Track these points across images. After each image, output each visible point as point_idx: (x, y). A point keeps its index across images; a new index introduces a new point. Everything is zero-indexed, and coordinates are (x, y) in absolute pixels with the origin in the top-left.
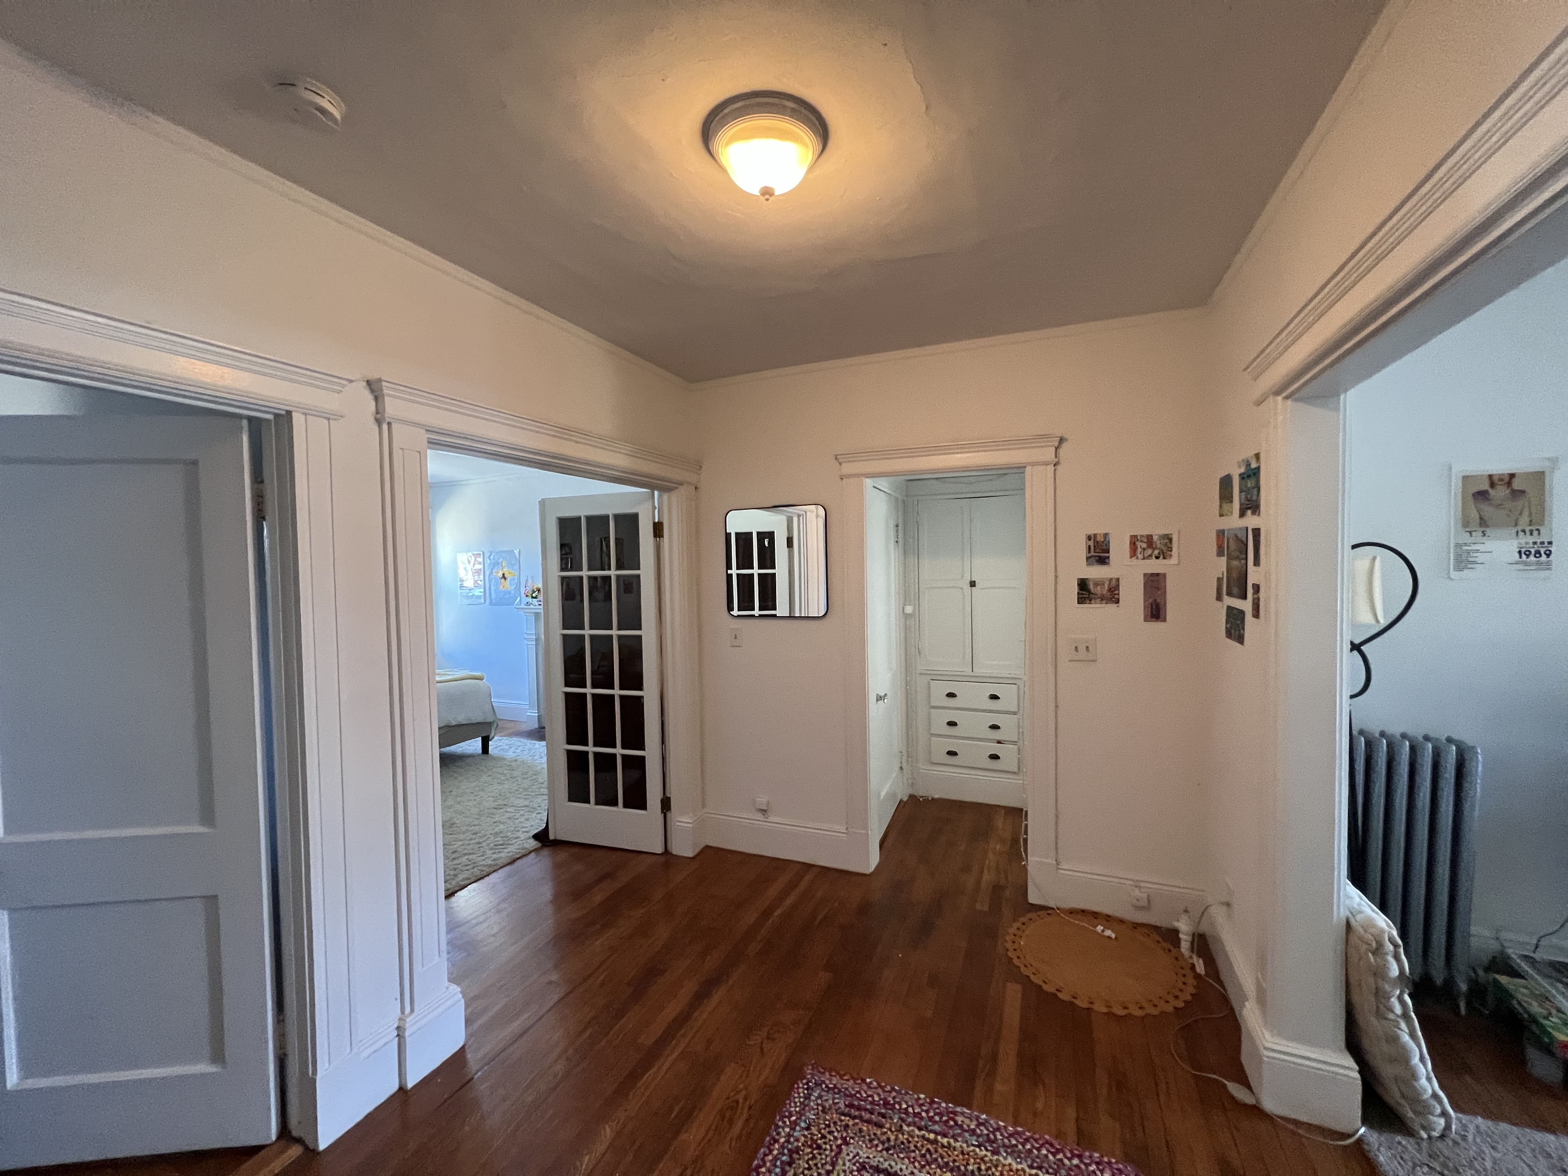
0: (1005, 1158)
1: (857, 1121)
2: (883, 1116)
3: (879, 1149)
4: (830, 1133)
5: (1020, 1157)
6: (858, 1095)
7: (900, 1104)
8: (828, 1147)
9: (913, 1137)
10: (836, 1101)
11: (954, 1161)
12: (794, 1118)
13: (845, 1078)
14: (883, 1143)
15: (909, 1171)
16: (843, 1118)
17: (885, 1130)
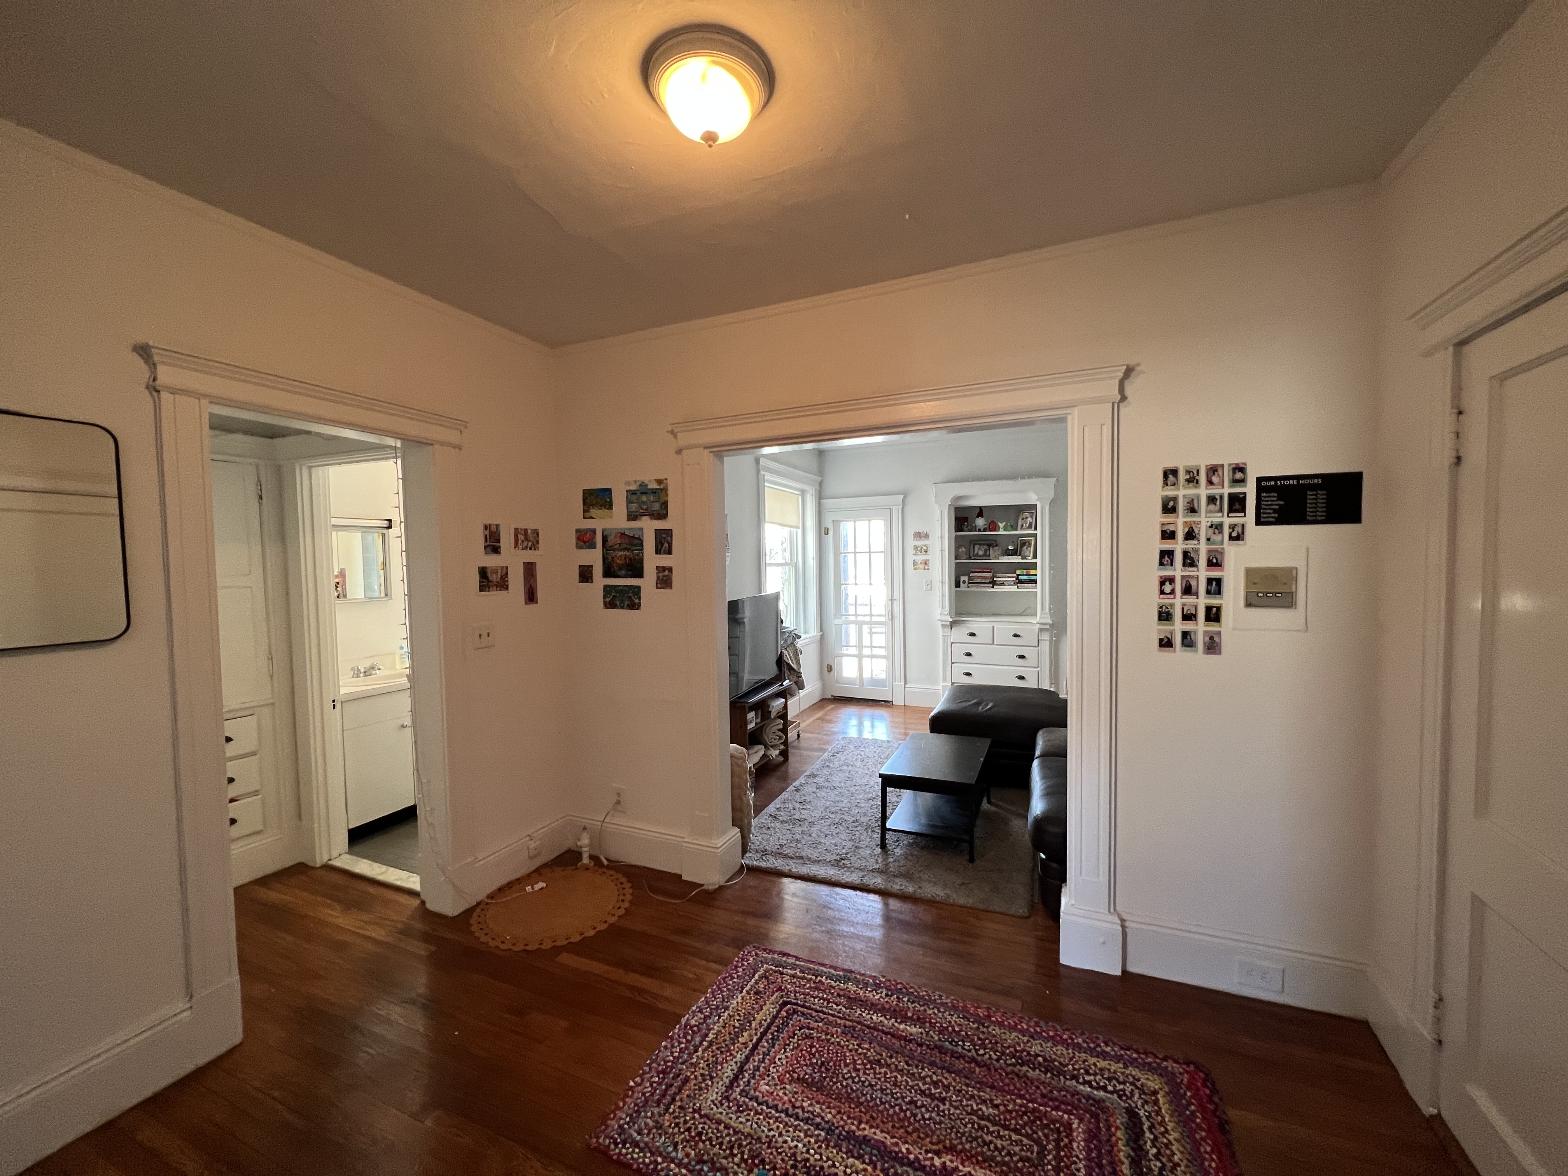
0: (733, 1004)
1: (678, 1098)
2: (677, 1076)
3: (710, 1083)
4: (685, 1123)
5: (732, 997)
6: (647, 1095)
8: (701, 1126)
9: (703, 1057)
10: (649, 1114)
11: (730, 1034)
12: (659, 1160)
14: (704, 1080)
16: (671, 1110)
17: (692, 1077)
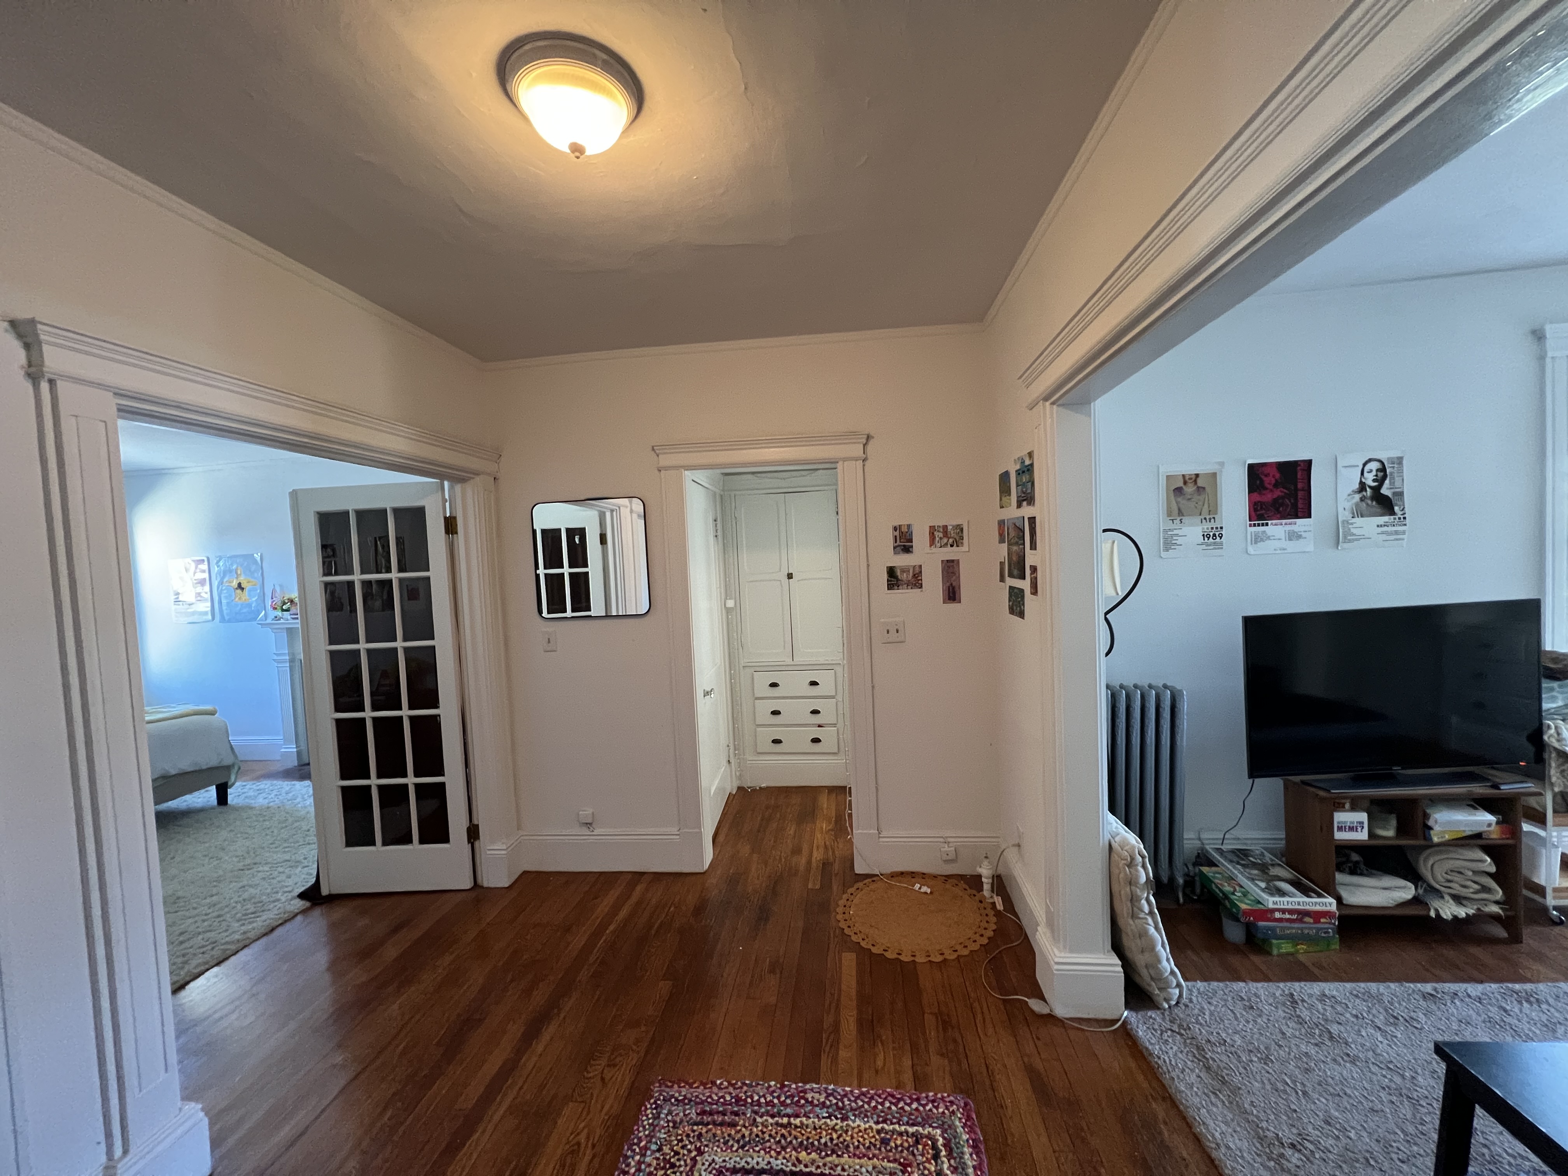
0: (854, 1121)
1: (710, 1127)
2: (736, 1114)
3: (734, 1149)
4: (683, 1147)
5: (866, 1116)
6: (709, 1100)
7: (752, 1097)
8: (682, 1163)
9: (766, 1127)
10: (688, 1112)
11: (808, 1138)
12: (643, 1144)
13: (695, 1085)
14: (738, 1142)
15: (765, 1162)
16: (695, 1128)
17: (739, 1128)
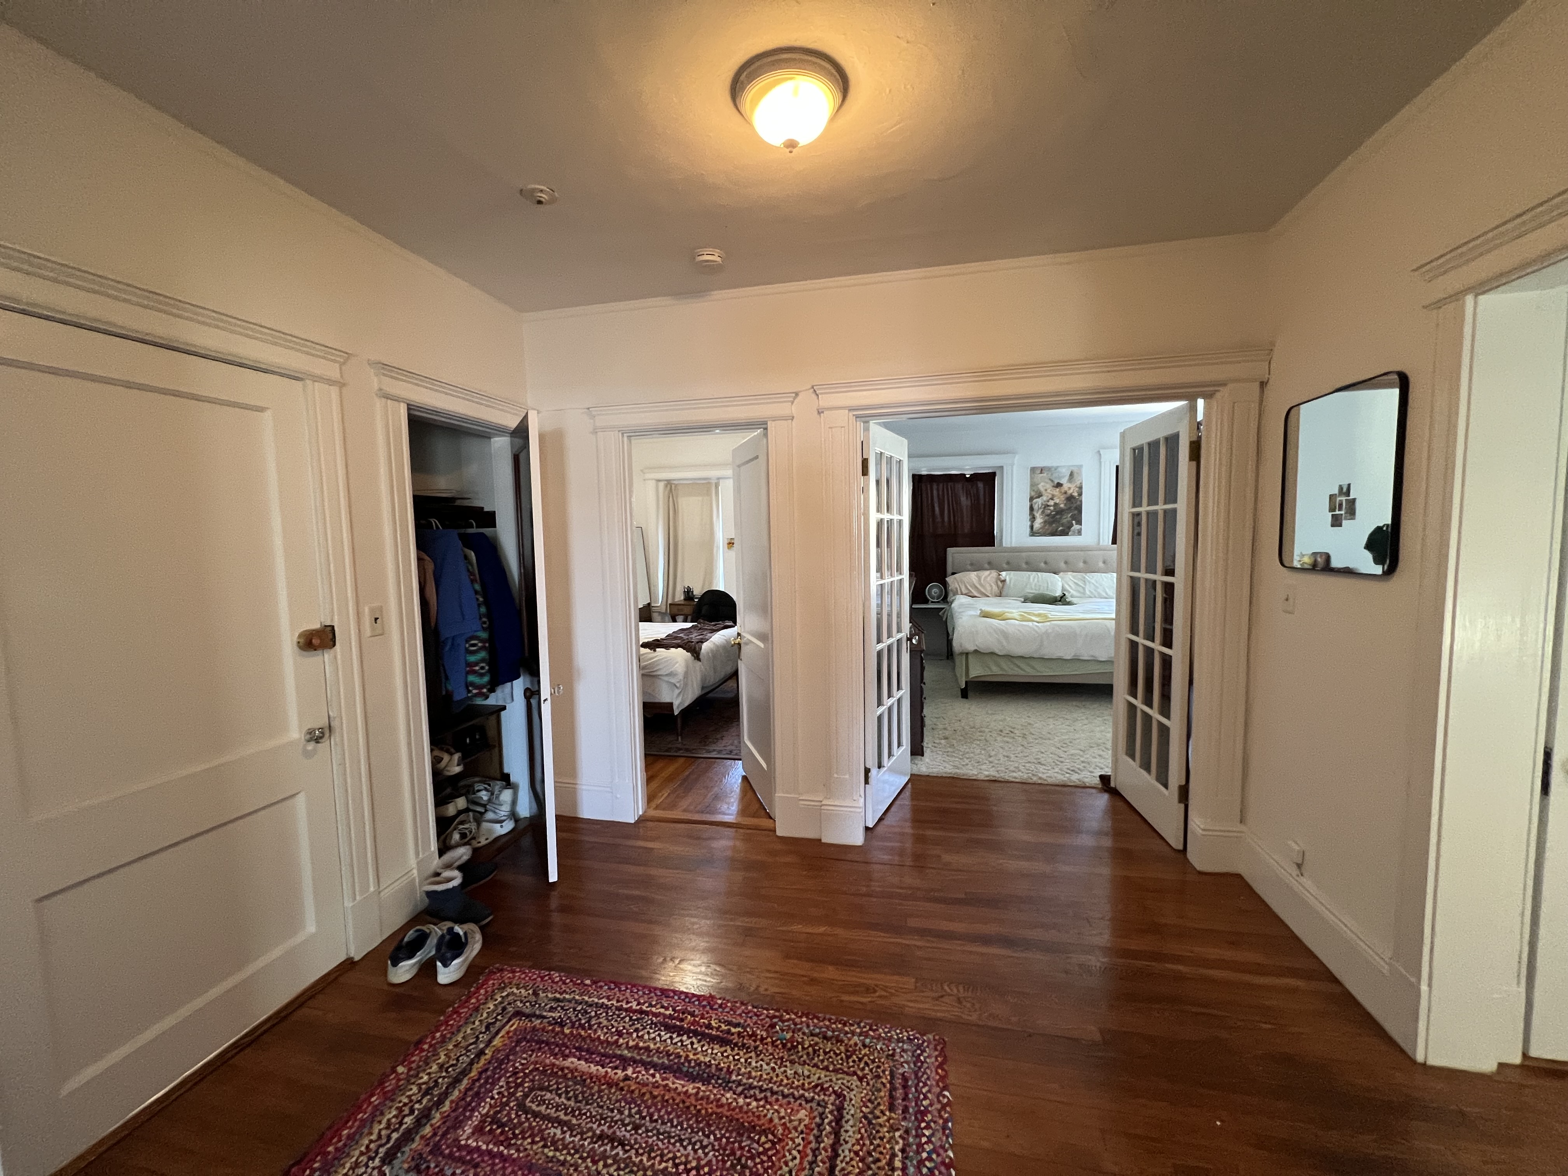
1: (888, 1085)
4: (866, 1064)
6: (921, 1084)
14: (872, 1112)
15: (847, 1139)
16: (888, 1073)
17: (887, 1113)
